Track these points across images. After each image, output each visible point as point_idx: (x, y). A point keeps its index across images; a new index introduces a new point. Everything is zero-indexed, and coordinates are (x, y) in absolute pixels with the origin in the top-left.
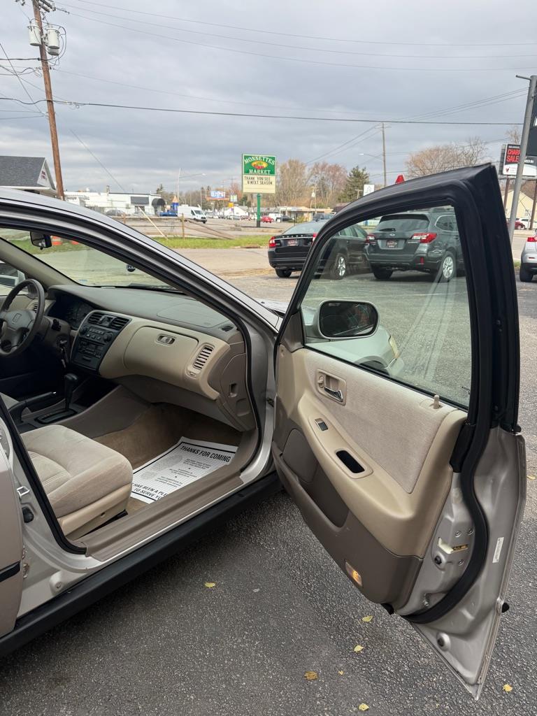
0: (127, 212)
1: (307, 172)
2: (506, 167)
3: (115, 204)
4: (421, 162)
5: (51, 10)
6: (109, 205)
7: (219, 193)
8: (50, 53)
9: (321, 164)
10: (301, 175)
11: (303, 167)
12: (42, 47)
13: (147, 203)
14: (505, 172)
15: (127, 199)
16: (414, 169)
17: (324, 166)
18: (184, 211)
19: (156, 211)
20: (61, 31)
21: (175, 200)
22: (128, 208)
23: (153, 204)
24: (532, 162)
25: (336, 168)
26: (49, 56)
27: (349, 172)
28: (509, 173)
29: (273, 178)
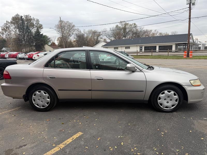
12: (190, 4)
26: (192, 6)
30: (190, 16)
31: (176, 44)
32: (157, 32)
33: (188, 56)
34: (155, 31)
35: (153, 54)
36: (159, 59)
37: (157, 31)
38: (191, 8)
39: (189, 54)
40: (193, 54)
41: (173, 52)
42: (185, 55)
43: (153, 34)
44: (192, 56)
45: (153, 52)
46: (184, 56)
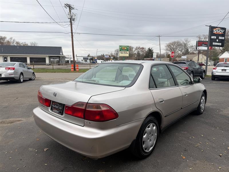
0: (82, 62)
1: (134, 49)
2: (198, 47)
3: (79, 60)
4: (170, 46)
5: (73, 9)
6: (77, 60)
7: (107, 56)
8: (73, 20)
9: (138, 47)
10: (132, 50)
11: (133, 48)
12: (71, 19)
13: (88, 59)
14: (198, 49)
15: (82, 58)
16: (168, 48)
17: (139, 47)
18: (99, 61)
19: (90, 62)
20: (76, 15)
21: (96, 58)
22: (82, 60)
23: (89, 60)
24: (206, 46)
25: (143, 48)
26: (72, 21)
27: (147, 49)
28: (199, 49)
29: (128, 52)
30: (72, 30)
31: (49, 56)
32: (13, 41)
33: (75, 69)
34: (11, 38)
35: (35, 67)
36: (47, 72)
37: (13, 39)
38: (72, 23)
39: (75, 67)
40: (79, 67)
41: (47, 65)
42: (72, 68)
43: (8, 42)
44: (78, 70)
45: (35, 64)
46: (72, 70)
